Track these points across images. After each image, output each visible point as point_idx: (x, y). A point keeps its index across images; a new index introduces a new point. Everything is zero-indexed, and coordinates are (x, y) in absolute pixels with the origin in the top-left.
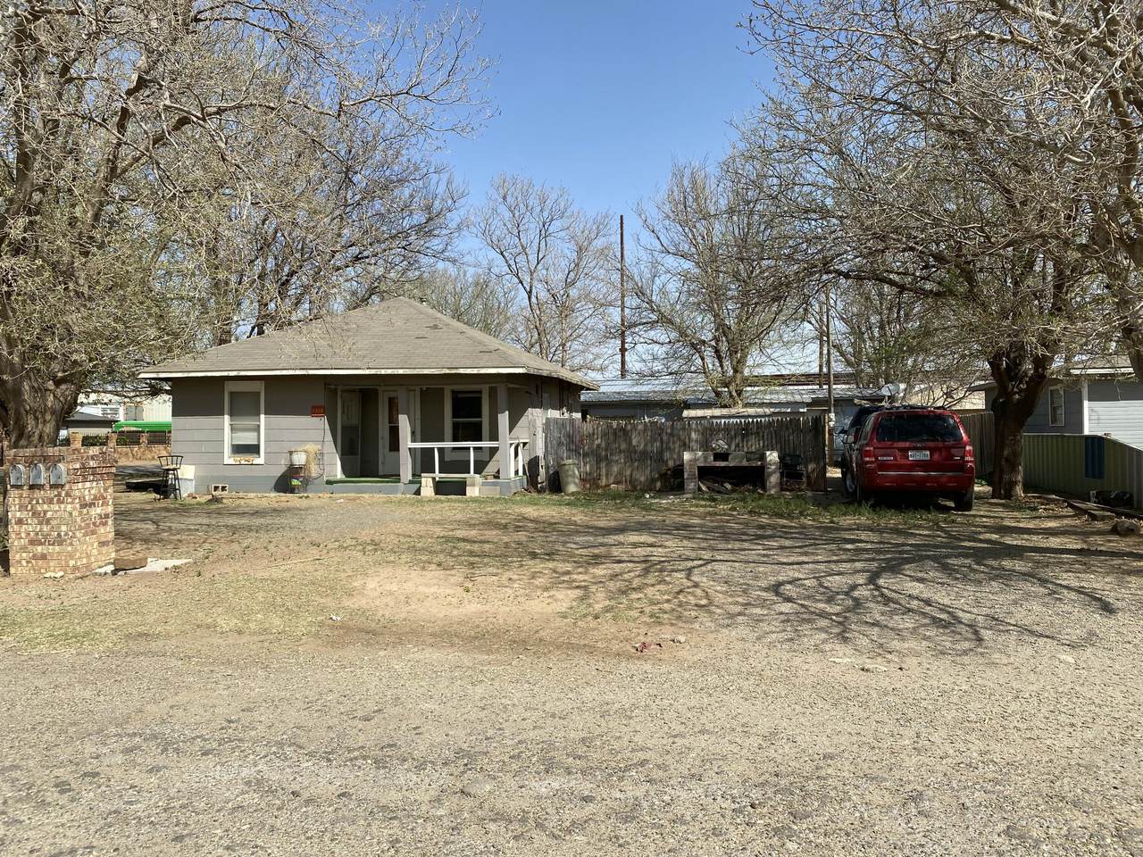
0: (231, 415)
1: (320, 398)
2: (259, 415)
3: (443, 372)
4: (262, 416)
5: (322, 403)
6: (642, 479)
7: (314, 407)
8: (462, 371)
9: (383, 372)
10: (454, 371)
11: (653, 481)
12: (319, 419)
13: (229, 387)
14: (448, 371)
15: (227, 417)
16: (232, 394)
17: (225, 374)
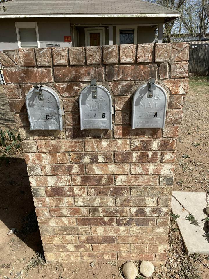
0: (21, 41)
1: (68, 32)
2: (36, 41)
3: (138, 16)
4: (39, 42)
5: (69, 34)
6: (201, 70)
7: (65, 37)
8: (148, 15)
9: (106, 16)
10: (144, 16)
11: (205, 71)
12: (68, 43)
13: (18, 25)
14: (140, 16)
15: (19, 42)
16: (20, 29)
17: (18, 16)
